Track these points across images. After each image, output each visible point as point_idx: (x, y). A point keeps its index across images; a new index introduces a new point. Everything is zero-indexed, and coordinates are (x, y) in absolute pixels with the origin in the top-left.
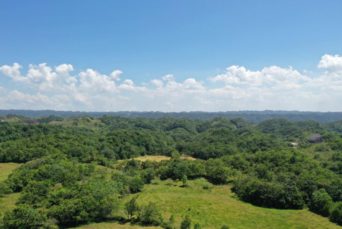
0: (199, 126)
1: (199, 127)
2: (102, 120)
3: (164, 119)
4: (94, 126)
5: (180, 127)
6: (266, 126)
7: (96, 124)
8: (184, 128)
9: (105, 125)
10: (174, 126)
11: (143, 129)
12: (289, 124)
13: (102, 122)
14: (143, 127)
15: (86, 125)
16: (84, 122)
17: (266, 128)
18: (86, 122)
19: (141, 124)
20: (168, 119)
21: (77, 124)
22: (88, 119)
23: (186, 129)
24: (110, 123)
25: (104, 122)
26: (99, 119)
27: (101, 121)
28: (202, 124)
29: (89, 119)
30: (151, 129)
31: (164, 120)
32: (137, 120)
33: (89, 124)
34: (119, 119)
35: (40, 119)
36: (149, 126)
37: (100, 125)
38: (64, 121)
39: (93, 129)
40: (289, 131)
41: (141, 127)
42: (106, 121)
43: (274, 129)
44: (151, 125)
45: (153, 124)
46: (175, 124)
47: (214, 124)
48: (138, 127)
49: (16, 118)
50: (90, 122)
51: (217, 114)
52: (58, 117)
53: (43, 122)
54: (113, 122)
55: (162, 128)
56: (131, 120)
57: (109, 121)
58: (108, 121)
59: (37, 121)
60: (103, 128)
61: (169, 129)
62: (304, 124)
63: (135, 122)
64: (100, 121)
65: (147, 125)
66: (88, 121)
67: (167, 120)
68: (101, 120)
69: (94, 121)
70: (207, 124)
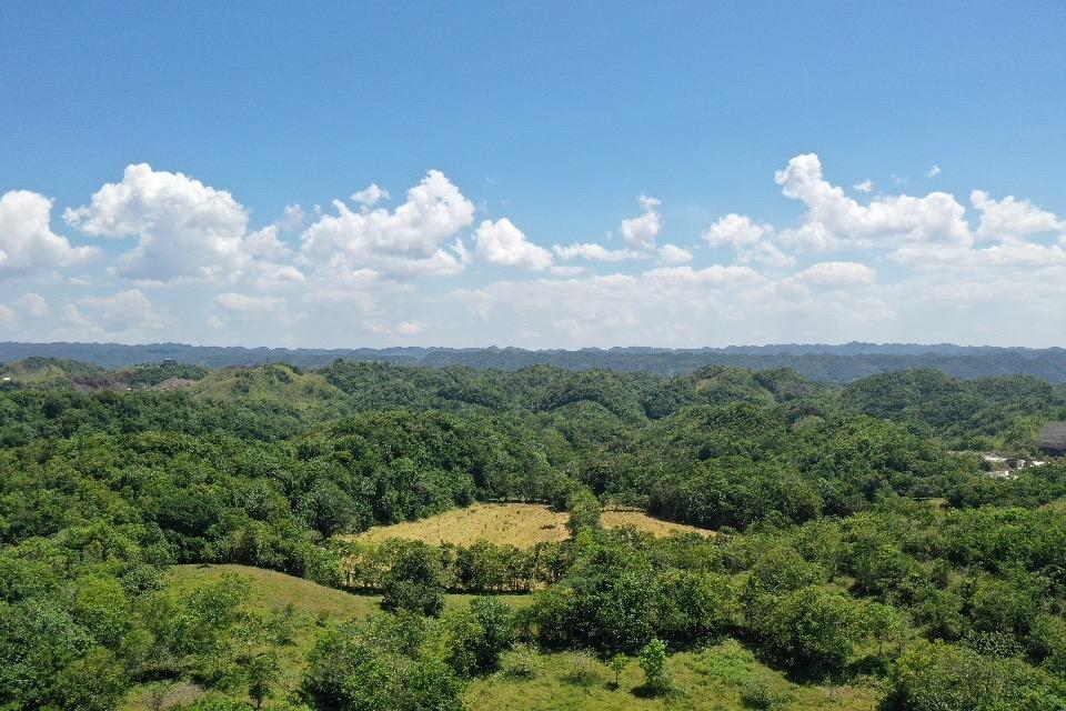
0: (652, 394)
1: (651, 398)
2: (330, 377)
3: (533, 371)
4: (303, 396)
5: (587, 398)
6: (872, 396)
7: (309, 390)
8: (602, 403)
9: (340, 391)
10: (566, 396)
11: (463, 404)
12: (951, 388)
13: (329, 382)
14: (463, 399)
15: (276, 391)
16: (271, 383)
17: (872, 401)
18: (277, 382)
19: (458, 390)
20: (545, 373)
21: (245, 390)
22: (284, 373)
23: (607, 406)
24: (357, 385)
25: (336, 382)
26: (321, 372)
27: (327, 378)
28: (659, 387)
29: (289, 371)
30: (491, 406)
31: (532, 374)
32: (446, 377)
33: (288, 387)
34: (384, 373)
35: (130, 372)
36: (485, 395)
37: (321, 392)
38: (206, 378)
39: (302, 405)
40: (957, 413)
41: (458, 398)
42: (342, 377)
43: (901, 406)
44: (489, 391)
45: (498, 389)
46: (570, 387)
47: (699, 388)
48: (448, 398)
49: (54, 368)
50: (292, 382)
51: (698, 356)
52: (190, 368)
53: (143, 381)
54: (365, 381)
55: (527, 402)
56: (425, 377)
57: (354, 380)
58: (348, 379)
59: (121, 381)
60: (332, 400)
61: (551, 406)
62: (998, 387)
63: (440, 381)
64: (322, 379)
65: (476, 391)
66: (285, 379)
67: (543, 376)
68: (328, 375)
69: (305, 379)
70: (676, 390)
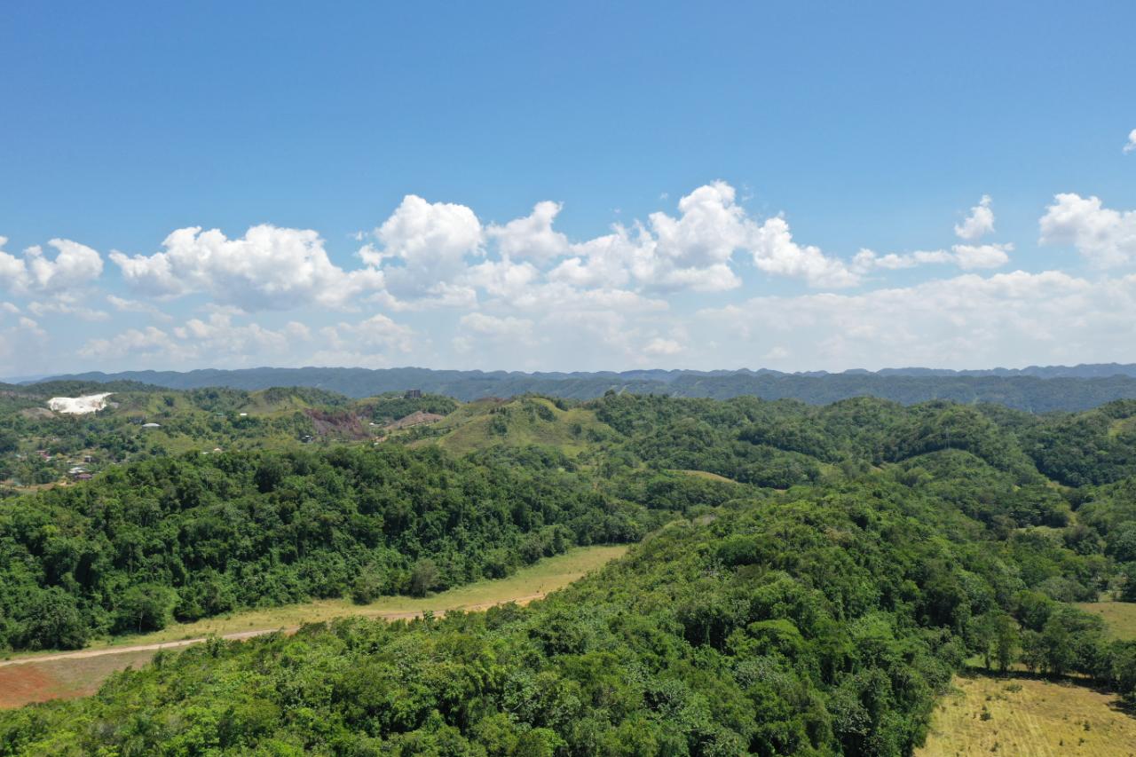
0: (1042, 441)
1: (1042, 446)
2: (601, 412)
3: (857, 405)
4: (570, 437)
5: (954, 445)
7: (577, 430)
8: (977, 451)
9: (613, 431)
10: (921, 443)
11: (777, 452)
13: (600, 420)
14: (775, 445)
15: (538, 431)
16: (532, 420)
18: (539, 421)
19: (766, 432)
20: (873, 408)
21: (502, 430)
22: (546, 409)
23: (985, 457)
24: (635, 423)
25: (608, 419)
26: (590, 407)
27: (597, 414)
28: (1049, 430)
29: (551, 406)
30: (814, 454)
31: (856, 409)
32: (738, 411)
33: (551, 426)
34: (665, 408)
35: (372, 403)
36: (805, 439)
37: (591, 432)
38: (455, 413)
39: (570, 451)
41: (768, 443)
42: (615, 414)
44: (809, 433)
45: (819, 431)
46: (926, 432)
47: (1112, 433)
48: (755, 442)
49: (295, 399)
50: (556, 419)
52: (436, 399)
53: (384, 415)
54: (644, 418)
55: (862, 449)
56: (713, 412)
57: (629, 417)
58: (622, 416)
59: (362, 414)
60: (605, 443)
61: (898, 455)
63: (731, 416)
64: (590, 415)
65: (791, 434)
66: (548, 416)
67: (871, 411)
68: (599, 410)
69: (570, 416)
70: (1078, 435)
